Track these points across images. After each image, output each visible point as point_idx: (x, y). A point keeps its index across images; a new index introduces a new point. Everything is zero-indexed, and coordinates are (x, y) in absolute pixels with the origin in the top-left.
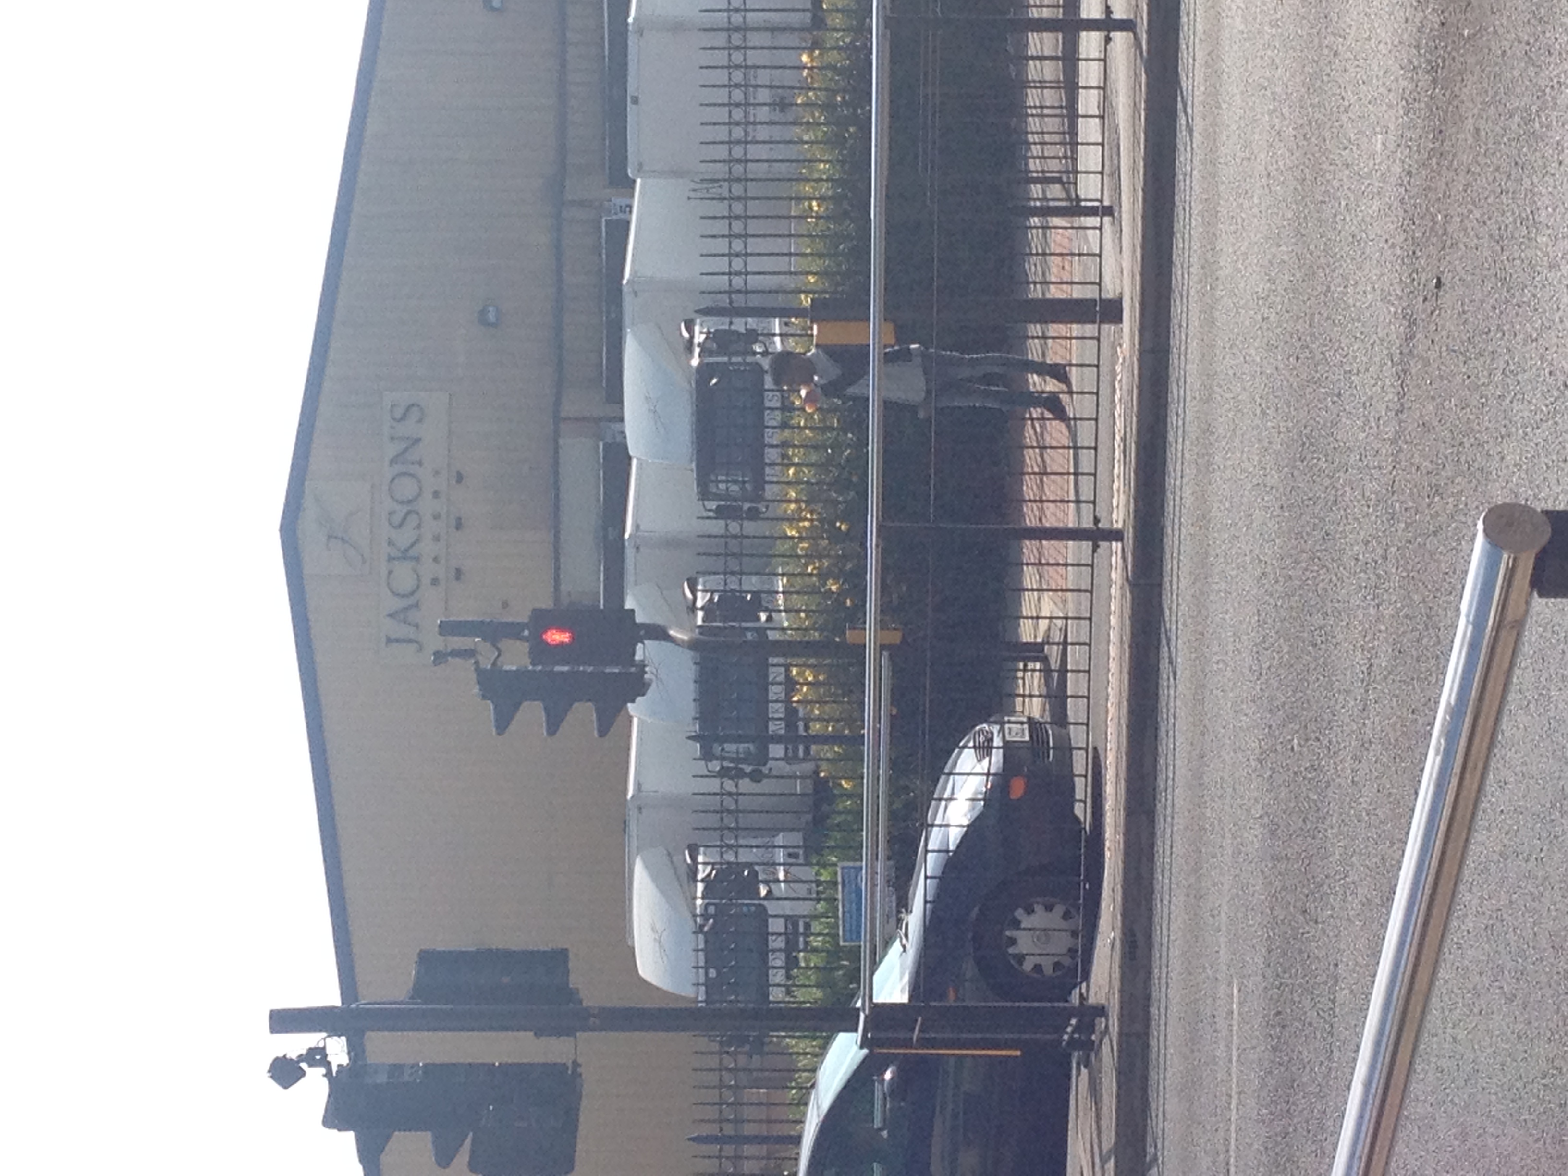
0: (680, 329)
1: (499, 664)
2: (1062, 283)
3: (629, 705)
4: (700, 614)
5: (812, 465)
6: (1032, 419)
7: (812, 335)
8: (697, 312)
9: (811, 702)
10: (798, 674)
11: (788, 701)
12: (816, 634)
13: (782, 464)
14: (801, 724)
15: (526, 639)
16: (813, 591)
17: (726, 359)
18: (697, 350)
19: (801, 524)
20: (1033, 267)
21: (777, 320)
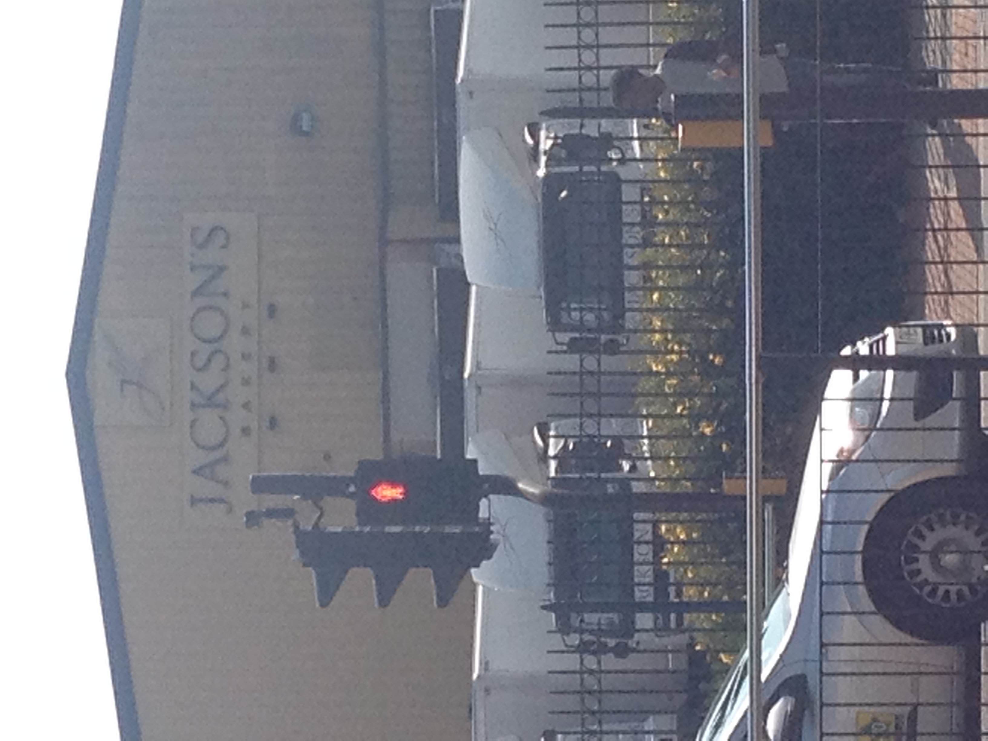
0: (523, 136)
1: (321, 526)
2: (965, 71)
3: (473, 571)
4: (553, 464)
5: (678, 288)
6: (934, 230)
7: (677, 138)
8: (542, 113)
9: (682, 563)
10: (667, 530)
11: (657, 561)
12: (689, 484)
13: (642, 288)
14: (672, 590)
15: (352, 496)
16: (685, 435)
17: (577, 168)
18: (543, 159)
19: (668, 357)
20: (931, 54)
21: (635, 121)
